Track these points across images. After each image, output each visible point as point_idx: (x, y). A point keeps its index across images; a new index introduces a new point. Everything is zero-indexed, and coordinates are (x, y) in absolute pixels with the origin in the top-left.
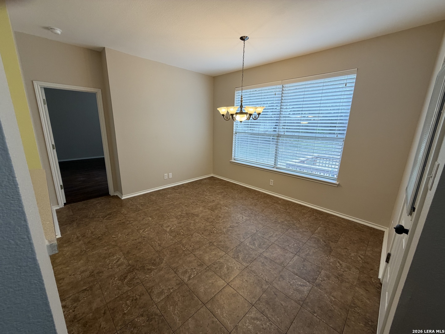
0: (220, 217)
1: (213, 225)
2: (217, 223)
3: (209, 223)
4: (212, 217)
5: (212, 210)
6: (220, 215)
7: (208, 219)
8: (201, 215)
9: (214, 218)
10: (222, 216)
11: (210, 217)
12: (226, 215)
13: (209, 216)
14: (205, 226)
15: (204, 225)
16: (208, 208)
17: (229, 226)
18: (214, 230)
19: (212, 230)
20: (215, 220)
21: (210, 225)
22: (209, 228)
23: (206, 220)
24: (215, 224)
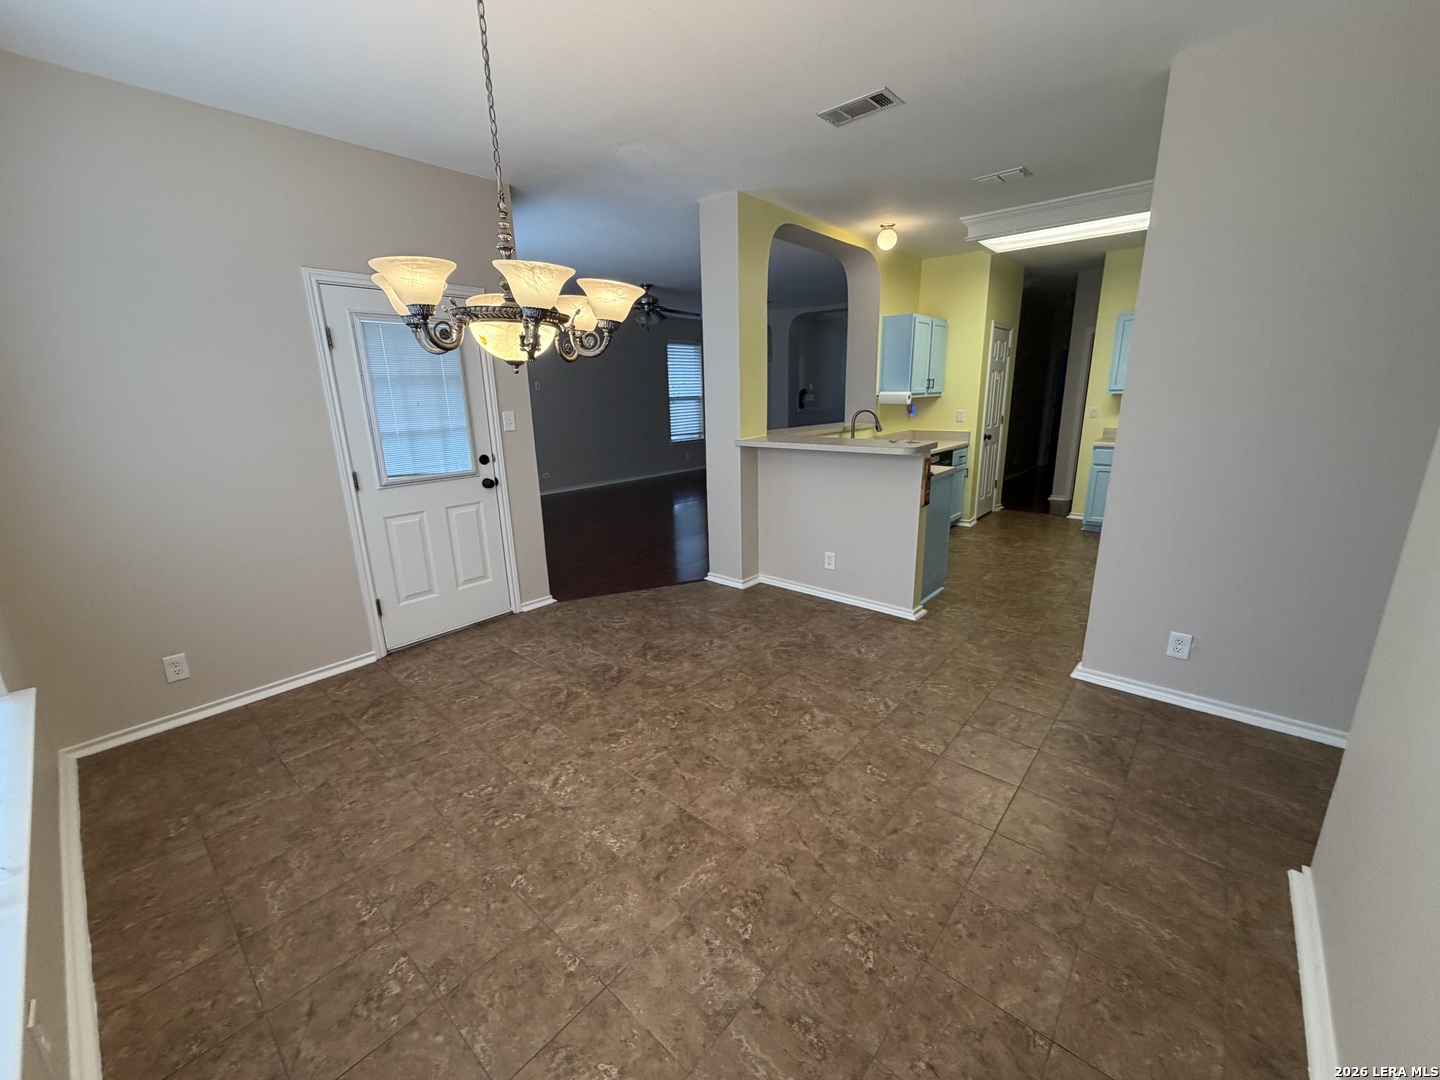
0: (652, 777)
1: (677, 738)
2: (665, 748)
3: (694, 744)
4: (688, 776)
5: (690, 818)
6: (653, 789)
7: (701, 766)
8: (736, 781)
9: (677, 770)
10: (642, 783)
11: (692, 771)
12: (622, 792)
13: (698, 777)
14: (707, 732)
15: (709, 735)
16: (713, 832)
17: (623, 740)
18: (673, 722)
19: (680, 722)
20: (672, 761)
21: (689, 738)
22: (693, 728)
23: (707, 758)
24: (671, 745)
